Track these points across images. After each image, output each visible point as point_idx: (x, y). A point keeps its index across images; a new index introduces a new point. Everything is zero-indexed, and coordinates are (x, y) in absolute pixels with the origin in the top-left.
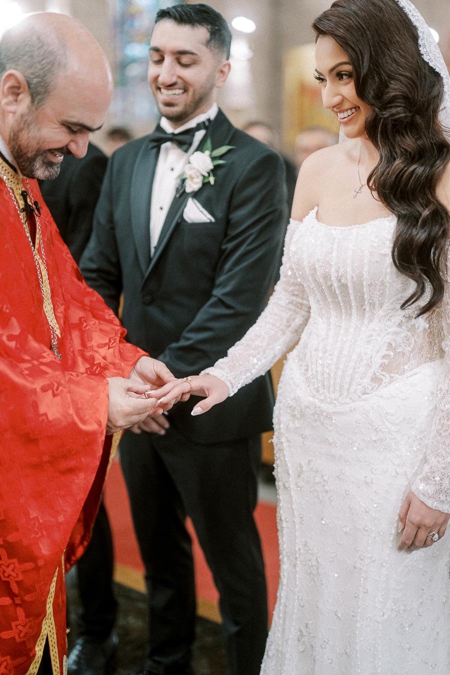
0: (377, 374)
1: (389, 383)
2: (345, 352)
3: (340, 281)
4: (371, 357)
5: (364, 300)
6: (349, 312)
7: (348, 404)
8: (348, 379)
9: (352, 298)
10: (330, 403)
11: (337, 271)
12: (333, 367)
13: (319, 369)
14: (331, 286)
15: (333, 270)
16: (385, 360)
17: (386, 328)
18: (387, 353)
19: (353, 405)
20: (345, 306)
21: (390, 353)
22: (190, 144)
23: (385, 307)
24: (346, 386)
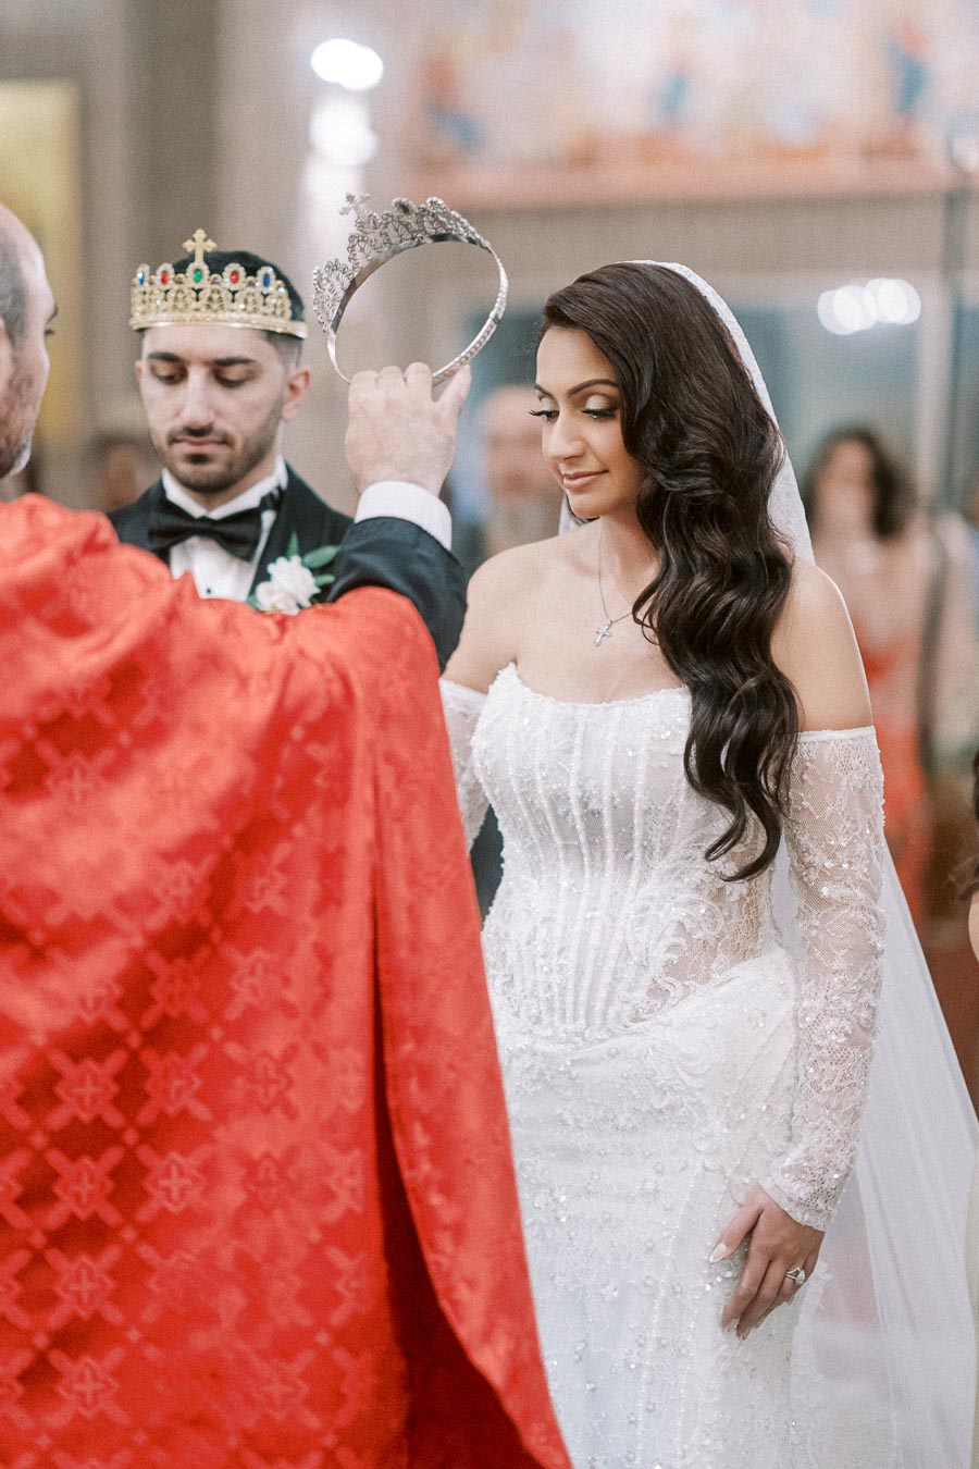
0: (659, 981)
1: (682, 999)
2: (594, 940)
3: (585, 805)
4: (647, 949)
5: (631, 840)
6: (599, 864)
7: (603, 1041)
8: (602, 993)
9: (608, 836)
10: (568, 1041)
11: (582, 787)
12: (572, 972)
14: (567, 813)
15: (573, 783)
16: (673, 956)
17: (674, 894)
18: (676, 940)
19: (613, 1043)
20: (591, 855)
21: (682, 941)
22: (256, 543)
23: (672, 855)
24: (599, 1006)
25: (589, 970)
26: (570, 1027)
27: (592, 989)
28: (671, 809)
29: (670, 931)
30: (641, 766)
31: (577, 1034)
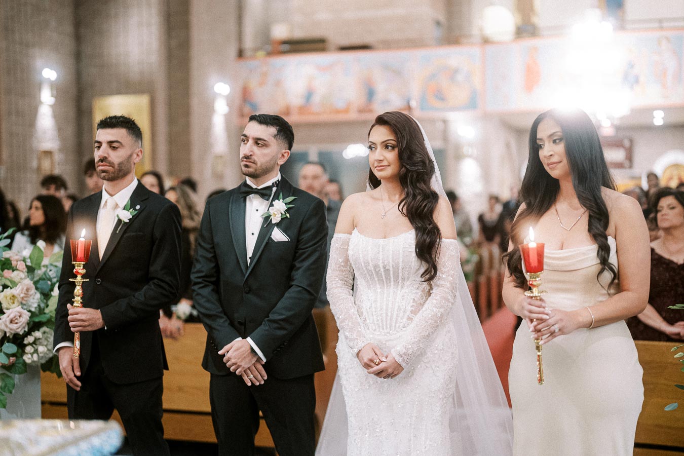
0: (410, 316)
2: (390, 305)
3: (385, 268)
4: (405, 307)
5: (398, 277)
6: (389, 284)
7: (395, 334)
8: (394, 320)
9: (392, 276)
10: (385, 335)
11: (383, 263)
12: (384, 315)
13: (375, 317)
14: (379, 271)
15: (381, 262)
16: (413, 308)
19: (398, 334)
20: (387, 282)
21: (414, 304)
22: (270, 196)
23: (410, 279)
24: (393, 324)
25: (389, 314)
26: (385, 331)
27: (391, 319)
28: (410, 267)
29: (412, 301)
30: (401, 256)
31: (387, 333)
